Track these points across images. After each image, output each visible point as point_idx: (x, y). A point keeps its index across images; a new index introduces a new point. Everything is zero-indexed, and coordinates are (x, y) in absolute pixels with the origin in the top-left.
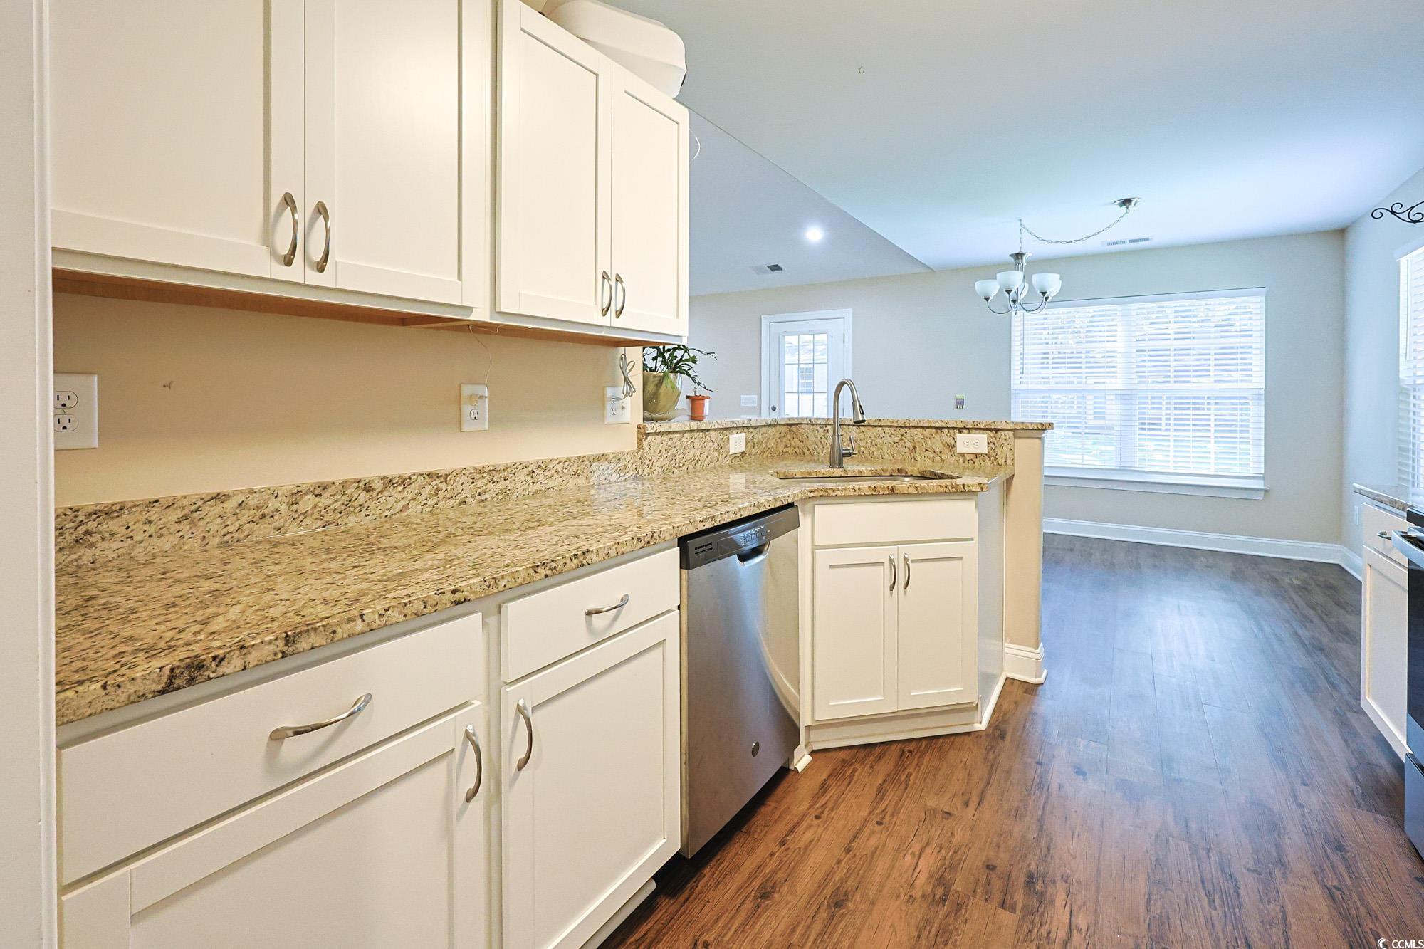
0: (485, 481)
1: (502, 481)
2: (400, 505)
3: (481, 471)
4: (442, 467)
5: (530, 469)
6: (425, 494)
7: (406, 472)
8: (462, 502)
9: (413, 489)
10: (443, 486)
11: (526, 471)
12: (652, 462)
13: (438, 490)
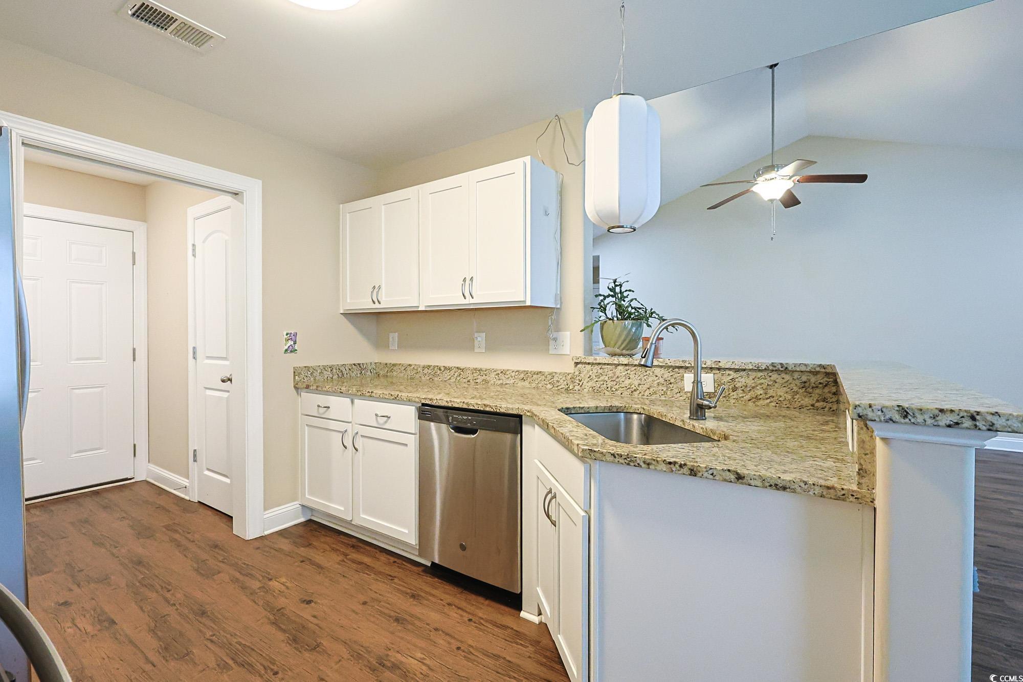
0: (477, 374)
1: (484, 376)
2: (448, 377)
3: (475, 369)
4: (462, 366)
5: (497, 372)
6: (456, 374)
7: (450, 365)
8: (468, 381)
9: (452, 372)
10: (462, 373)
11: (495, 373)
12: (582, 382)
13: (460, 374)
